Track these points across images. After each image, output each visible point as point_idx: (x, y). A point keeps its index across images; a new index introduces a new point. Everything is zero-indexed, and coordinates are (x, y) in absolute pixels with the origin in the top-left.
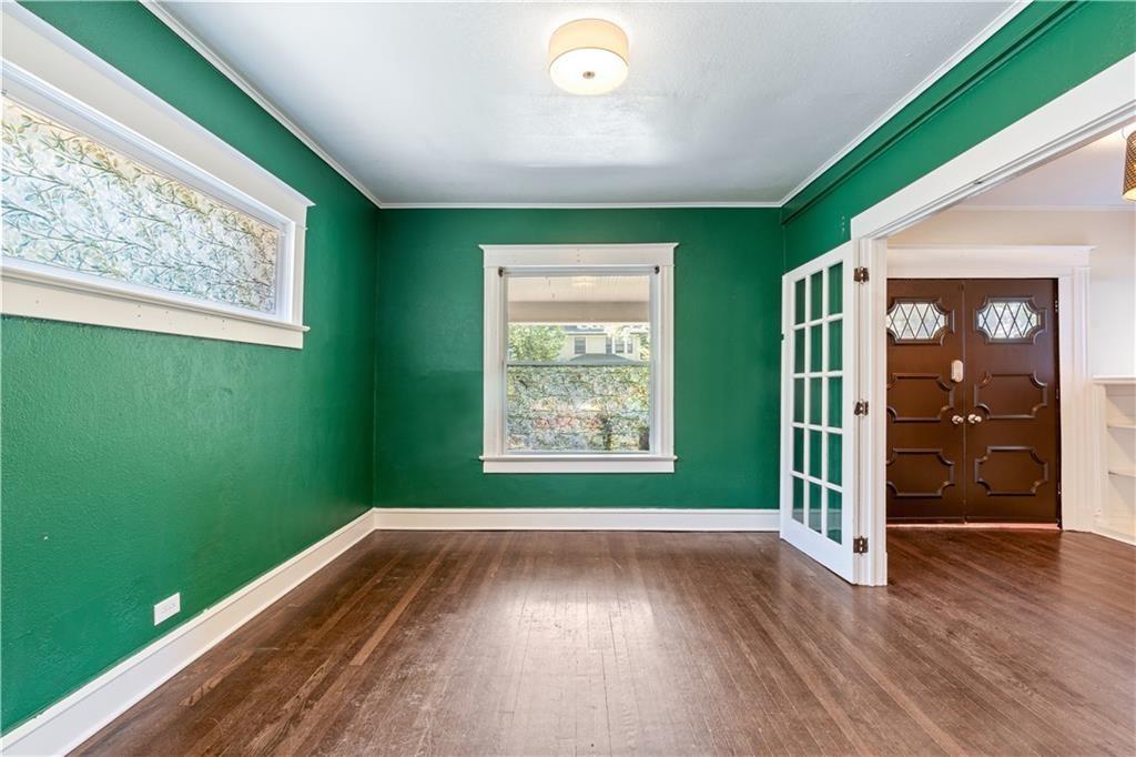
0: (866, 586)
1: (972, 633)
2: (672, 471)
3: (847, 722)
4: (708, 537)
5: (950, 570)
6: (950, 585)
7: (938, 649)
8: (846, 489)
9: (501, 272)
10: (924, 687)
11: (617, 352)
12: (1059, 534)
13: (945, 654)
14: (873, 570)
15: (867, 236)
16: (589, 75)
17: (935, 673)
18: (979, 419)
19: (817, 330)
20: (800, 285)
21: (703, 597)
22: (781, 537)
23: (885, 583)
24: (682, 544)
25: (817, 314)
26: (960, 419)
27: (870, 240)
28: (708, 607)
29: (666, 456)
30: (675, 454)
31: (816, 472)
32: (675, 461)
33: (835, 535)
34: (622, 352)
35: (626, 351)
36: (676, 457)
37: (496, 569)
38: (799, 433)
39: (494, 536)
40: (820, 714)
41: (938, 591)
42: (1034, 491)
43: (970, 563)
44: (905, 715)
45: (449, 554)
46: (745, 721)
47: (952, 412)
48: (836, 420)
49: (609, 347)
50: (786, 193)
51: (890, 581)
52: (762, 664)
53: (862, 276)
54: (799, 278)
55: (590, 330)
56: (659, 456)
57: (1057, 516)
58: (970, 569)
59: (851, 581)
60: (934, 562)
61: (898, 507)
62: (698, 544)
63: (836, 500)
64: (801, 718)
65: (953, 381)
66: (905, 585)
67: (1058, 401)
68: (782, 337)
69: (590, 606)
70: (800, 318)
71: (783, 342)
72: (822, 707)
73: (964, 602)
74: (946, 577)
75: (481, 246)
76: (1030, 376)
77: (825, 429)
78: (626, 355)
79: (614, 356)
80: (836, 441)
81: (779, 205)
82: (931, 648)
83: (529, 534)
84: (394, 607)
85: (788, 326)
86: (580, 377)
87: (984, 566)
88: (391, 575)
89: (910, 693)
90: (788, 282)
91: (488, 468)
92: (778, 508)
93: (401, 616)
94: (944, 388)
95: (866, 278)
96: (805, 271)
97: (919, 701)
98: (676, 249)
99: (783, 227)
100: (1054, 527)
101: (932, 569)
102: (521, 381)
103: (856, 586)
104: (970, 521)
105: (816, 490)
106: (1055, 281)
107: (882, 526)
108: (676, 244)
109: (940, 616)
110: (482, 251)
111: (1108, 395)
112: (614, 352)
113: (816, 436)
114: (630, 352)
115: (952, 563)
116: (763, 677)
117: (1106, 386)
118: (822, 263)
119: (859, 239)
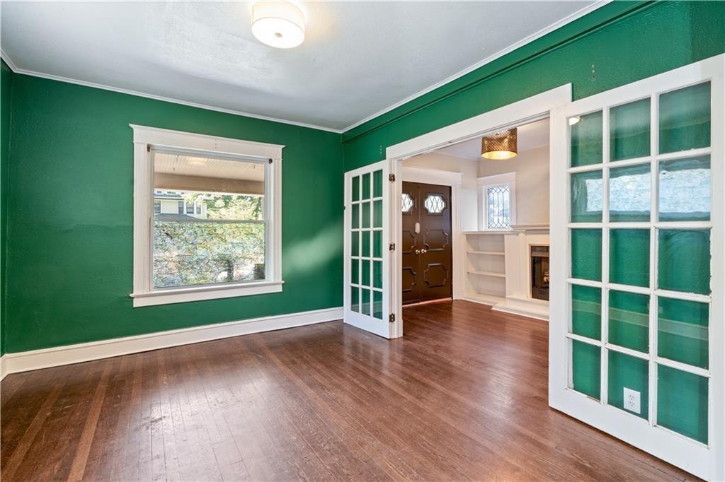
0: (395, 339)
1: (442, 349)
2: (281, 290)
3: (417, 400)
4: (306, 329)
5: (423, 324)
6: (426, 331)
7: (434, 359)
8: (385, 290)
9: (149, 148)
10: (437, 376)
11: (188, 213)
12: (452, 301)
13: (438, 360)
14: (396, 330)
15: (395, 158)
16: (279, 35)
17: (438, 369)
18: (425, 251)
19: (366, 206)
20: (356, 180)
21: (321, 362)
22: (344, 322)
23: (402, 335)
24: (292, 336)
25: (366, 195)
26: (419, 252)
27: (396, 161)
28: (327, 366)
29: (277, 281)
30: (283, 280)
31: (366, 282)
32: (283, 284)
33: (378, 315)
34: (193, 213)
35: (195, 212)
36: (283, 282)
37: (165, 378)
38: (355, 263)
39: (147, 356)
40: (405, 401)
41: (423, 334)
42: (444, 283)
43: (428, 320)
44: (437, 390)
45: (111, 377)
46: (376, 416)
47: (416, 248)
48: (378, 253)
49: (181, 210)
50: (346, 126)
51: (404, 334)
52: (369, 387)
53: (392, 178)
54: (355, 175)
55: (165, 195)
56: (272, 281)
57: (451, 295)
58: (430, 323)
59: (388, 337)
60: (416, 322)
61: (407, 297)
62: (302, 333)
63: (378, 296)
64: (398, 405)
65: (416, 233)
66: (410, 335)
67: (451, 242)
68: (344, 208)
69: (255, 384)
70: (355, 197)
71: (345, 211)
72: (404, 397)
73: (435, 337)
74: (423, 328)
75: (131, 125)
76: (442, 230)
77: (372, 259)
78: (195, 215)
79: (185, 215)
80: (378, 265)
81: (341, 132)
82: (432, 359)
83: (177, 348)
84: (83, 428)
85: (348, 202)
86: (215, 230)
87: (434, 320)
88: (59, 406)
89: (433, 380)
90: (348, 177)
91: (137, 303)
92: (342, 305)
93: (96, 432)
94: (412, 236)
95: (394, 180)
96: (360, 172)
97: (438, 382)
98: (283, 149)
99: (343, 145)
100: (450, 299)
101: (416, 325)
102: (167, 234)
103: (390, 339)
104: (422, 301)
105: (366, 293)
106: (450, 187)
107: (401, 306)
108: (284, 146)
109: (428, 345)
110: (132, 129)
111: (467, 239)
112: (185, 213)
113: (366, 264)
114: (199, 213)
115: (422, 321)
116: (373, 393)
117: (467, 235)
118: (370, 169)
119: (391, 160)
